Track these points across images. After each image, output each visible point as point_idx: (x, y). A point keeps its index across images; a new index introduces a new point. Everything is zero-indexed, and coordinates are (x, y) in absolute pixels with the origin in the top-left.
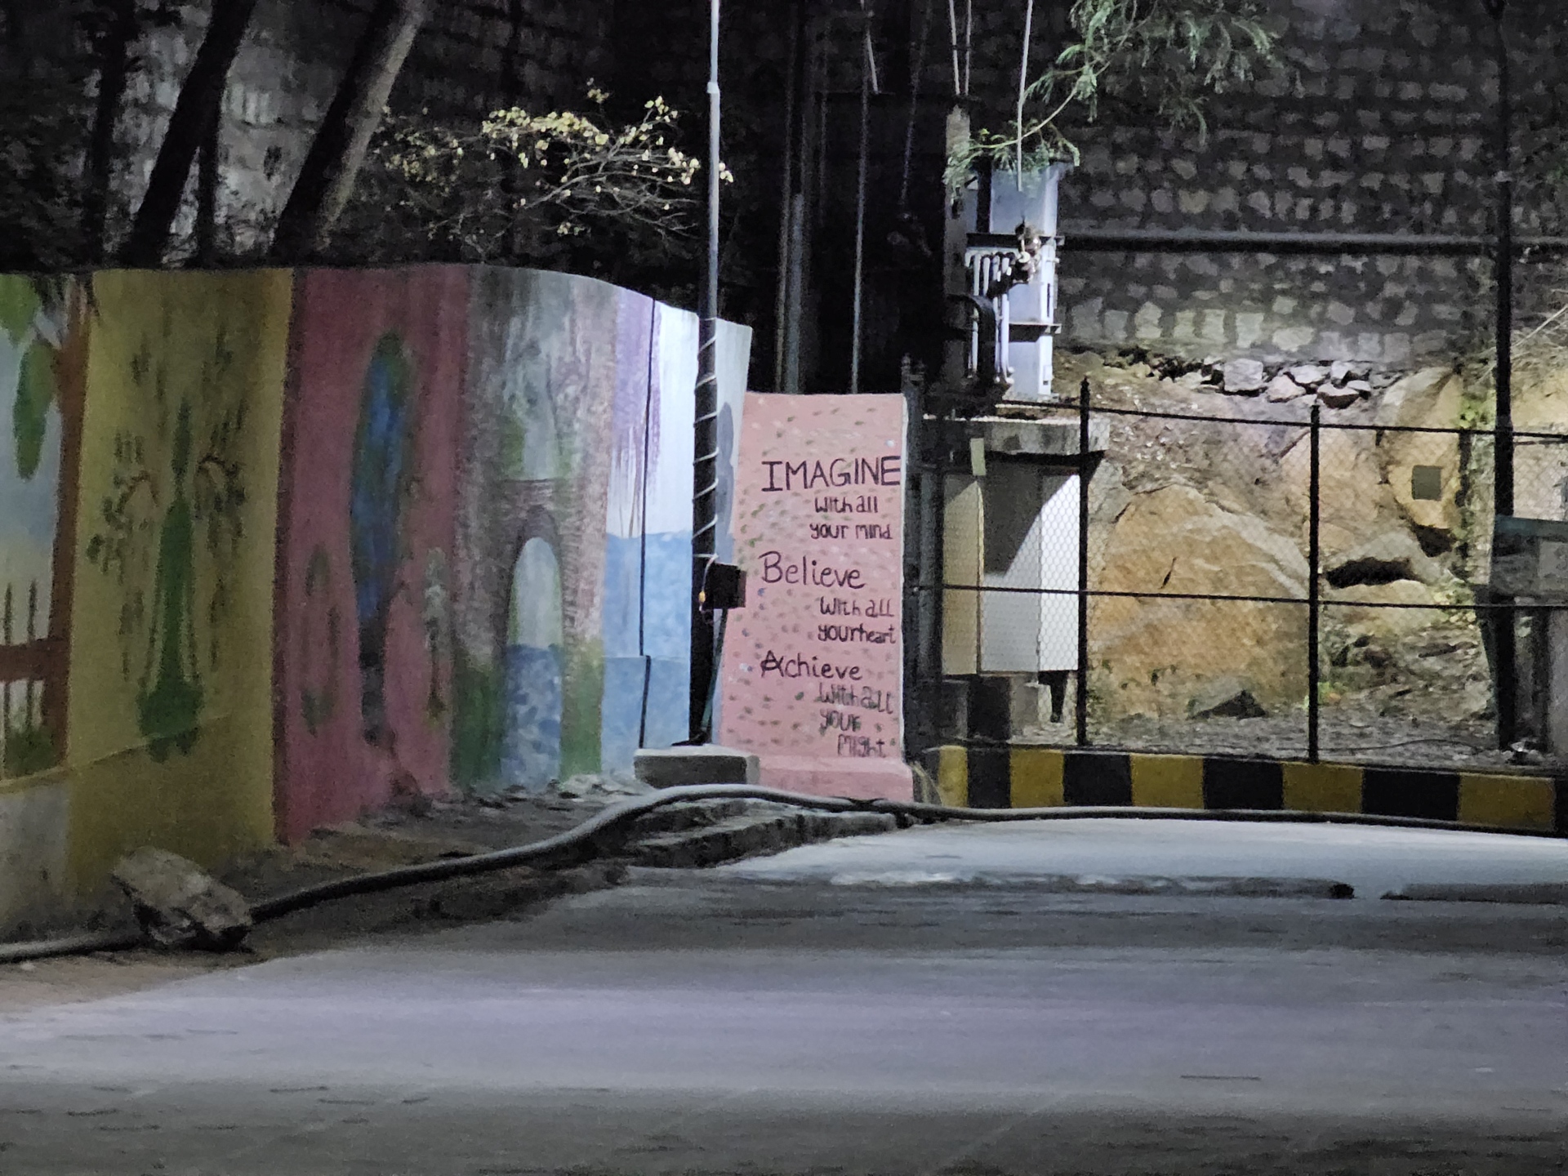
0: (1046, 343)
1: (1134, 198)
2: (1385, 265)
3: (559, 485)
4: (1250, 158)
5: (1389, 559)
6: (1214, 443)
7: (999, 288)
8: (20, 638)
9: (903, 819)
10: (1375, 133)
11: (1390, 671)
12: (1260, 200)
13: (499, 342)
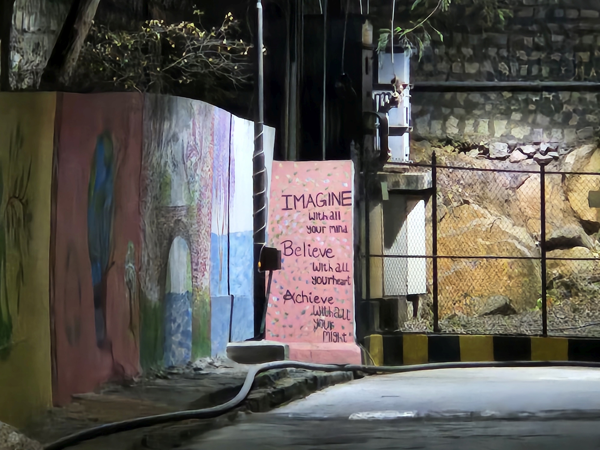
0: (406, 136)
1: (443, 66)
3: (189, 209)
4: (499, 47)
5: (570, 236)
6: (485, 183)
9: (358, 373)
10: (557, 33)
11: (574, 291)
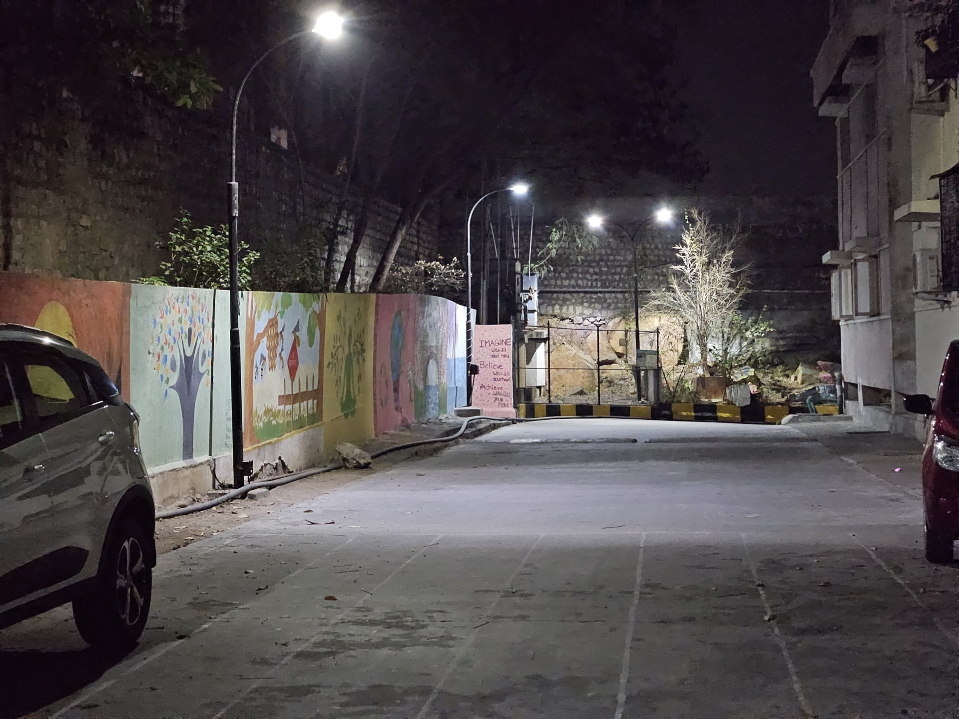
0: (536, 313)
1: (553, 282)
2: (607, 295)
3: (437, 347)
4: (578, 273)
5: (611, 359)
6: (572, 335)
7: (526, 302)
8: (310, 389)
9: (514, 422)
10: (604, 267)
11: (612, 384)
12: (580, 282)
13: (423, 313)
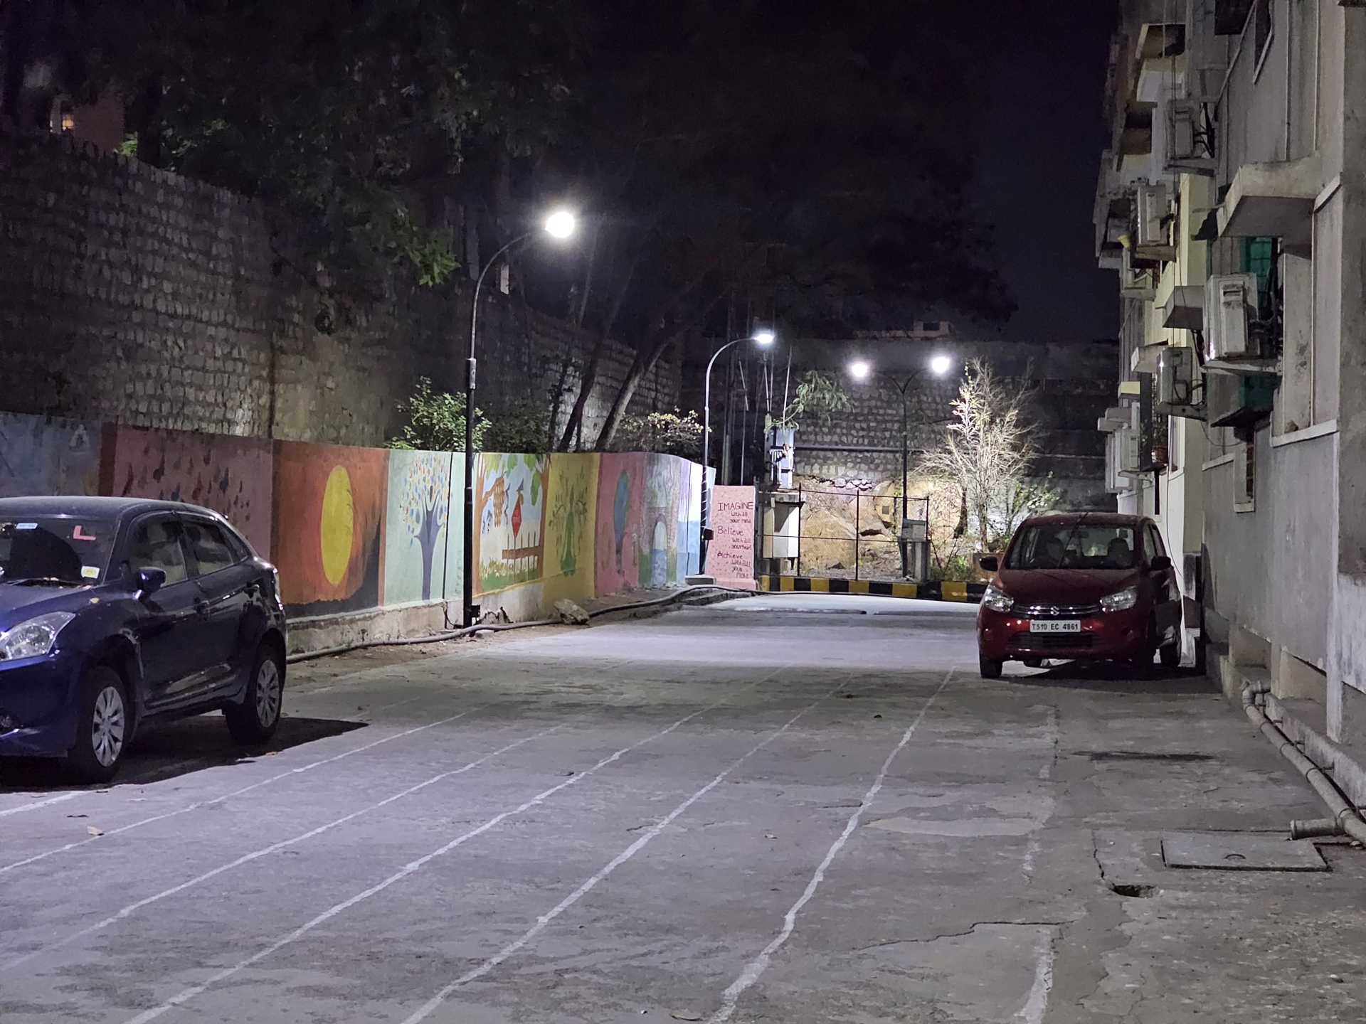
2: (875, 455)
3: (666, 508)
4: (841, 428)
5: (876, 529)
7: (779, 460)
8: (532, 546)
10: (873, 422)
11: (876, 558)
12: (844, 439)
13: (651, 472)
